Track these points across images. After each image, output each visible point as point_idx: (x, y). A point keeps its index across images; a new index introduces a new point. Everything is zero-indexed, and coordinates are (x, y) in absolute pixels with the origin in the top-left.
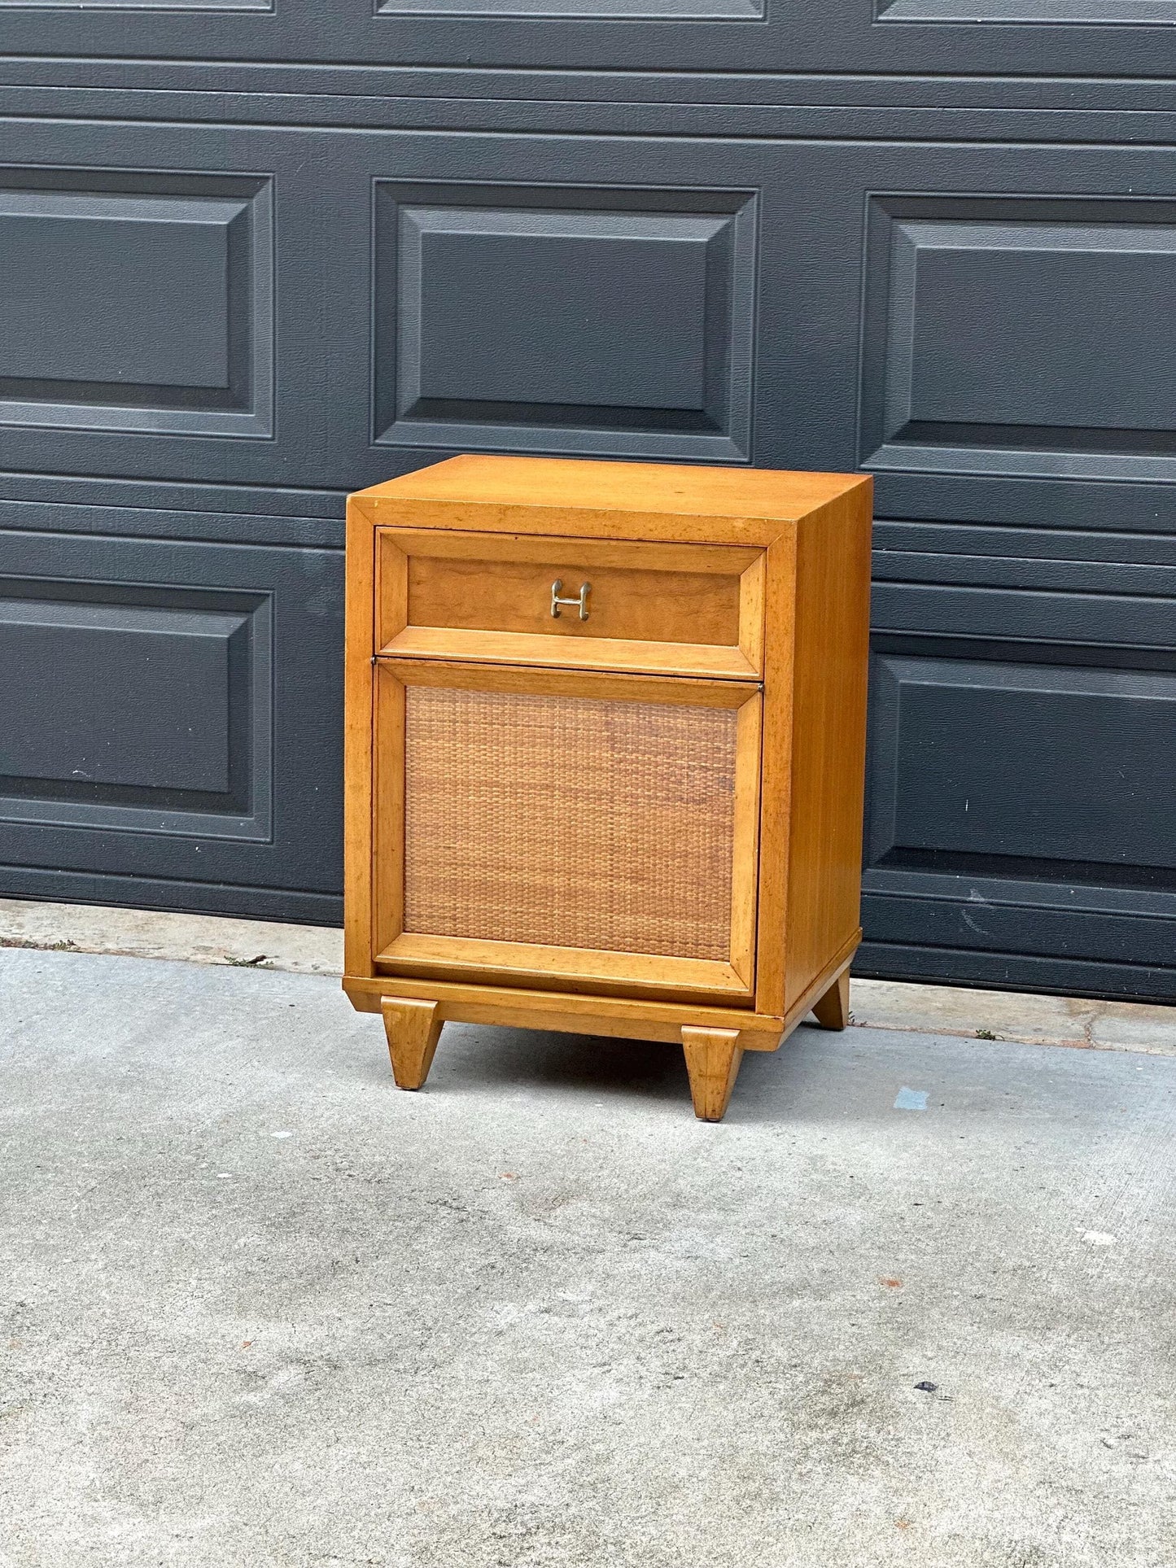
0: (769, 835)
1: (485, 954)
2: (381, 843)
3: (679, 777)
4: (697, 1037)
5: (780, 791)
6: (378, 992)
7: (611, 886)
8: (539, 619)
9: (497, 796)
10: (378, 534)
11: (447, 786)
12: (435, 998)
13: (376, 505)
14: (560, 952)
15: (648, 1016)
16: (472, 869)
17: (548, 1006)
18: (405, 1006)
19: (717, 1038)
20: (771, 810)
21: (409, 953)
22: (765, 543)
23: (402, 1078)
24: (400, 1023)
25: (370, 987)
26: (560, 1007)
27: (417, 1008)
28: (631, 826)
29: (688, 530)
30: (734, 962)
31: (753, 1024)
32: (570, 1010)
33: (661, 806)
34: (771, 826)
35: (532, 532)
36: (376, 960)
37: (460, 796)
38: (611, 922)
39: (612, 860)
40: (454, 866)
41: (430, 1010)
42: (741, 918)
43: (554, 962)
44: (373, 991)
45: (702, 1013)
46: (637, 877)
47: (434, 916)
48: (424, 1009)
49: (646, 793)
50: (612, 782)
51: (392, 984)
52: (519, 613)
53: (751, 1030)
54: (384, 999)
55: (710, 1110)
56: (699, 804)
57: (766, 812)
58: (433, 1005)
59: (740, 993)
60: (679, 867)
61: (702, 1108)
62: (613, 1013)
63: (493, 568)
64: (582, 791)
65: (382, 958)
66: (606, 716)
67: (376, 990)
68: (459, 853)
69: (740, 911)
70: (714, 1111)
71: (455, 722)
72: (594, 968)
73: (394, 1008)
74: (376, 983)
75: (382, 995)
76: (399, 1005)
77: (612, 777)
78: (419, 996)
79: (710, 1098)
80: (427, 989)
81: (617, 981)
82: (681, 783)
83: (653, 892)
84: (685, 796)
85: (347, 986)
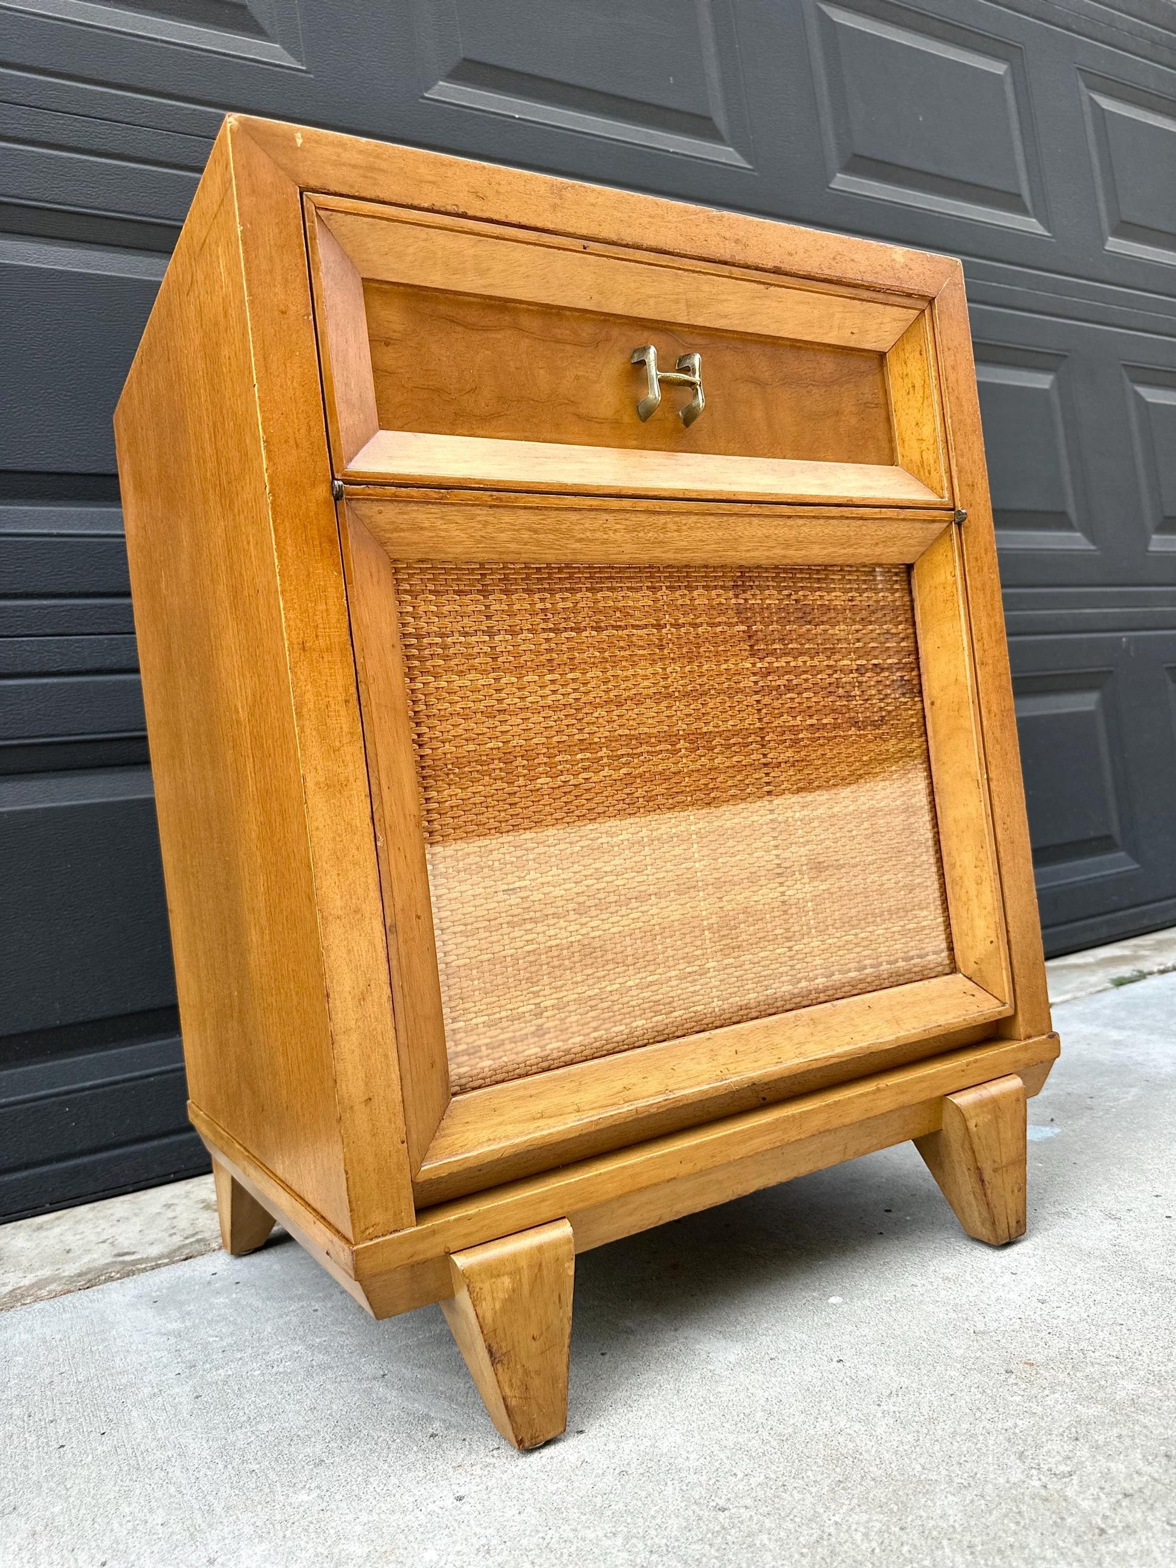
0: (998, 747)
1: (625, 1082)
2: (399, 906)
3: (848, 687)
4: (981, 1105)
5: (1000, 675)
6: (440, 1250)
7: (783, 894)
8: (616, 423)
9: (585, 769)
10: (310, 207)
11: (498, 765)
12: (560, 1212)
13: (299, 141)
14: (740, 1036)
15: (905, 1099)
16: (562, 923)
17: (759, 1143)
18: (514, 1257)
19: (1004, 1095)
20: (994, 708)
21: (484, 1135)
22: (930, 291)
23: (531, 1424)
24: (512, 1299)
25: (421, 1246)
26: (776, 1137)
27: (540, 1249)
28: (796, 783)
29: (838, 257)
30: (971, 968)
31: (1024, 1056)
32: (793, 1135)
33: (829, 739)
34: (998, 734)
35: (614, 237)
36: (421, 1178)
37: (521, 781)
38: (791, 958)
39: (776, 847)
40: (528, 926)
41: (569, 1241)
42: (973, 893)
43: (740, 1057)
44: (429, 1255)
45: (968, 1065)
46: (818, 868)
47: (502, 1043)
48: (555, 1245)
49: (809, 722)
50: (759, 710)
51: (469, 1218)
52: (583, 411)
53: (1028, 1066)
54: (461, 1261)
55: (1013, 1224)
56: (878, 727)
57: (989, 712)
58: (564, 1230)
59: (1000, 1013)
60: (867, 837)
61: (1004, 1226)
62: (855, 1114)
63: (525, 321)
64: (720, 734)
65: (431, 1167)
66: (736, 596)
67: (432, 1248)
68: (536, 896)
69: (969, 884)
70: (1018, 1222)
71: (490, 633)
72: (801, 1044)
73: (492, 1270)
74: (433, 1232)
75: (449, 1253)
76: (502, 1261)
77: (758, 702)
78: (527, 1223)
79: (1011, 1204)
80: (542, 1199)
81: (845, 1054)
82: (849, 697)
83: (840, 888)
84: (861, 717)
85: (367, 1265)
